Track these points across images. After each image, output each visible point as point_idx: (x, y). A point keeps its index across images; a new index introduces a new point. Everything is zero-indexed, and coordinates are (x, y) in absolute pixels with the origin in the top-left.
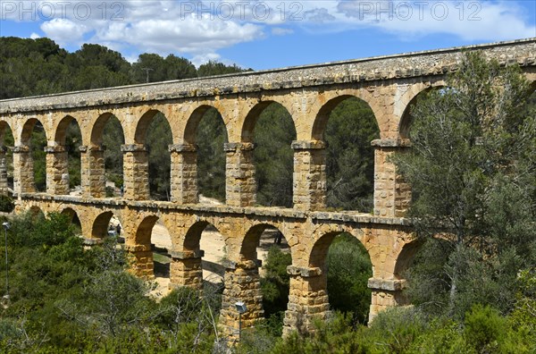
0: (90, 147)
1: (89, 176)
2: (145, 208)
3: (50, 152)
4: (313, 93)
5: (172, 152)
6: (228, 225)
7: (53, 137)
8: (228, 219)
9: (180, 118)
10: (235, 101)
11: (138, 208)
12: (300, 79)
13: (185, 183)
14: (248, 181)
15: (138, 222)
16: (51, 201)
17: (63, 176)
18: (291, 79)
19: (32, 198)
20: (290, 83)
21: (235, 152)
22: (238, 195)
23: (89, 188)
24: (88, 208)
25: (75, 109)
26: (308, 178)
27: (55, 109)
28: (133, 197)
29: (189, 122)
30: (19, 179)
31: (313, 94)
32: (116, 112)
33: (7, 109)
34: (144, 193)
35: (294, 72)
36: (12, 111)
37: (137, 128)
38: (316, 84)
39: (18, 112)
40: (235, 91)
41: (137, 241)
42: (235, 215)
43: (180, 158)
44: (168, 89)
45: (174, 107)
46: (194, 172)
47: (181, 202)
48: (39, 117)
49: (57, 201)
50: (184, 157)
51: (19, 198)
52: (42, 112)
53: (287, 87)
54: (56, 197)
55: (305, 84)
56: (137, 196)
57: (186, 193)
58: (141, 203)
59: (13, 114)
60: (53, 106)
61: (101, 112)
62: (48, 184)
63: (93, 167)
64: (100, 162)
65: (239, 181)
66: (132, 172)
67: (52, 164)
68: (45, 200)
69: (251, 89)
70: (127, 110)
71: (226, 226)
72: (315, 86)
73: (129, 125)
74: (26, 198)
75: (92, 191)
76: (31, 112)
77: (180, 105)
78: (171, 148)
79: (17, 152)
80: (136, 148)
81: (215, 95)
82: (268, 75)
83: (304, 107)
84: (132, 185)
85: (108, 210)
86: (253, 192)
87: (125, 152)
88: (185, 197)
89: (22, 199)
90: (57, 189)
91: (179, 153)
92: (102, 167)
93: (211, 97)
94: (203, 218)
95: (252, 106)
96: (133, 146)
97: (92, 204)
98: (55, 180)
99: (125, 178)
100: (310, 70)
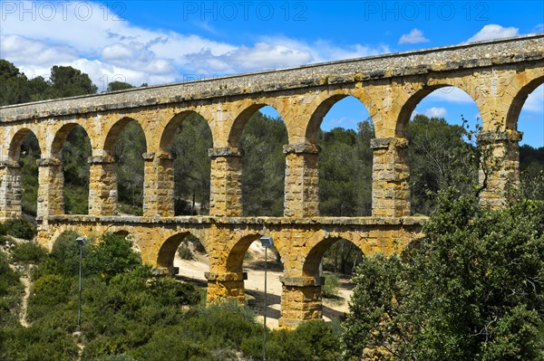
0: (159, 153)
1: (156, 190)
2: (243, 226)
3: (97, 163)
4: (507, 72)
5: (288, 153)
6: (375, 241)
7: (102, 145)
8: (373, 233)
9: (300, 111)
10: (388, 87)
11: (231, 226)
12: (488, 56)
13: (306, 192)
14: (402, 185)
15: (231, 244)
16: (94, 224)
17: (112, 192)
18: (475, 57)
19: (66, 222)
20: (474, 61)
21: (387, 149)
22: (392, 203)
23: (155, 205)
24: (152, 230)
25: (139, 108)
26: (503, 176)
27: (106, 111)
28: (224, 213)
29: (313, 116)
30: (46, 198)
31: (508, 74)
32: (202, 110)
33: (33, 114)
34: (237, 208)
35: (479, 48)
36: (41, 115)
37: (233, 128)
38: (514, 60)
39: (51, 116)
40: (388, 75)
41: (228, 268)
42: (387, 227)
43: (300, 161)
44: (283, 78)
45: (291, 99)
46: (315, 179)
47: (301, 216)
48: (82, 122)
49: (104, 223)
50: (305, 159)
51: (45, 222)
52: (87, 114)
53: (470, 66)
54: (102, 218)
55: (495, 61)
56: (229, 212)
57: (307, 204)
58: (237, 220)
59: (40, 119)
60: (104, 106)
61: (178, 111)
62: (91, 202)
63: (161, 179)
64: (169, 172)
65: (393, 185)
66: (224, 181)
67: (98, 178)
68: (85, 223)
69: (413, 72)
70: (219, 106)
71: (370, 242)
72: (512, 64)
73: (220, 124)
74: (55, 222)
75: (160, 209)
76: (70, 116)
77: (300, 97)
78: (285, 149)
79: (46, 166)
80: (230, 152)
81: (356, 81)
82: (439, 54)
83: (494, 90)
84: (223, 197)
85: (183, 230)
86: (407, 199)
87: (214, 157)
88: (306, 209)
89: (50, 222)
90: (104, 209)
91: (298, 154)
92: (171, 179)
93: (350, 84)
94: (335, 234)
95: (413, 92)
96: (228, 149)
97: (161, 224)
98: (101, 197)
99: (213, 189)
100: (504, 45)
